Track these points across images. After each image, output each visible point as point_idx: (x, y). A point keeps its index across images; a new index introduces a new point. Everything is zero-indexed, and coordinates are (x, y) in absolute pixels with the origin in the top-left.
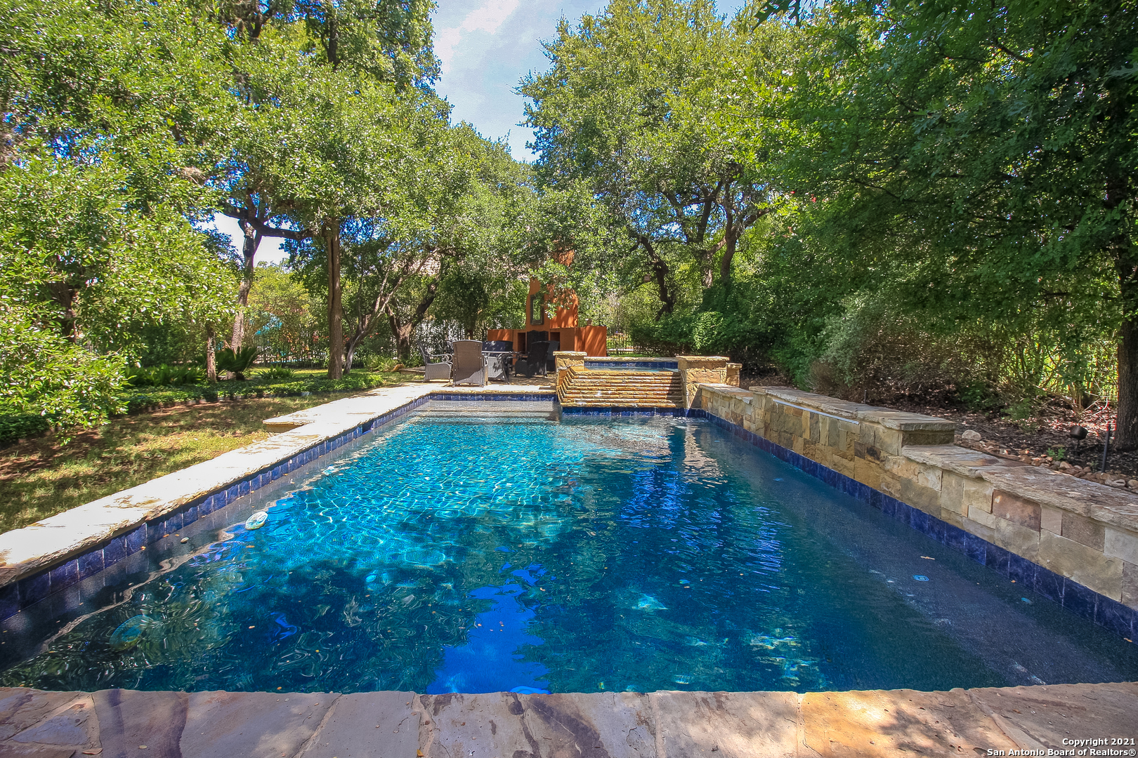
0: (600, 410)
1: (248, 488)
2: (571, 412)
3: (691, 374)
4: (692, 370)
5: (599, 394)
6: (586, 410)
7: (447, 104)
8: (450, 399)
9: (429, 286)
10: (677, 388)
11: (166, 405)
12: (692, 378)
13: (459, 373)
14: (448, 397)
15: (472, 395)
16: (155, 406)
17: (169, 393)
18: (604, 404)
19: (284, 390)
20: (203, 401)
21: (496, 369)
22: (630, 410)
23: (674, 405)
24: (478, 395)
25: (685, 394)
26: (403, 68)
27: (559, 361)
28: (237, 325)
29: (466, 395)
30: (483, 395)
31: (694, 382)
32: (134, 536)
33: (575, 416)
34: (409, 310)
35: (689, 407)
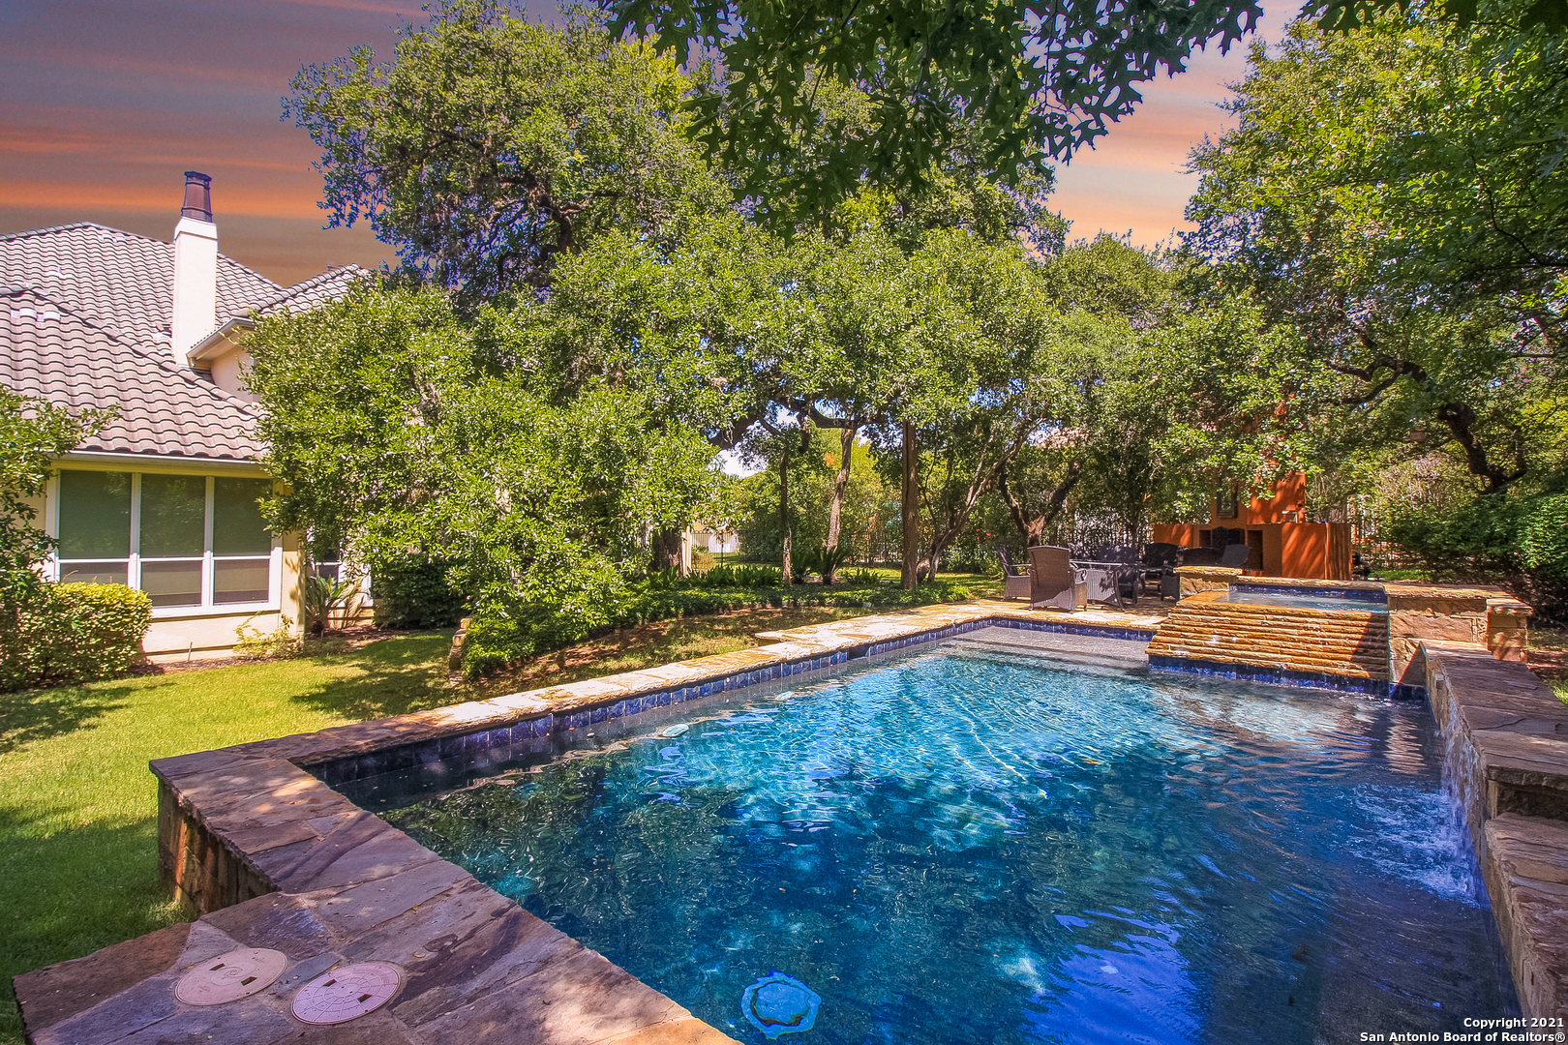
0: (1214, 666)
1: (668, 701)
2: (1164, 665)
3: (1399, 620)
4: (1401, 613)
5: (1214, 641)
6: (1189, 664)
7: (1061, 223)
8: (1018, 627)
9: (1071, 465)
10: (1373, 643)
11: (735, 608)
12: (1403, 628)
13: (1042, 592)
14: (1015, 623)
15: (1049, 624)
16: (725, 607)
17: (741, 596)
18: (1220, 658)
19: (845, 598)
20: (769, 606)
21: (1105, 587)
22: (1269, 672)
23: (1364, 673)
24: (1057, 624)
25: (1388, 656)
26: (984, 200)
27: (1184, 582)
28: (833, 521)
29: (1040, 622)
30: (1063, 625)
31: (1407, 635)
32: (540, 723)
33: (1169, 671)
34: (1046, 497)
35: (1396, 679)
